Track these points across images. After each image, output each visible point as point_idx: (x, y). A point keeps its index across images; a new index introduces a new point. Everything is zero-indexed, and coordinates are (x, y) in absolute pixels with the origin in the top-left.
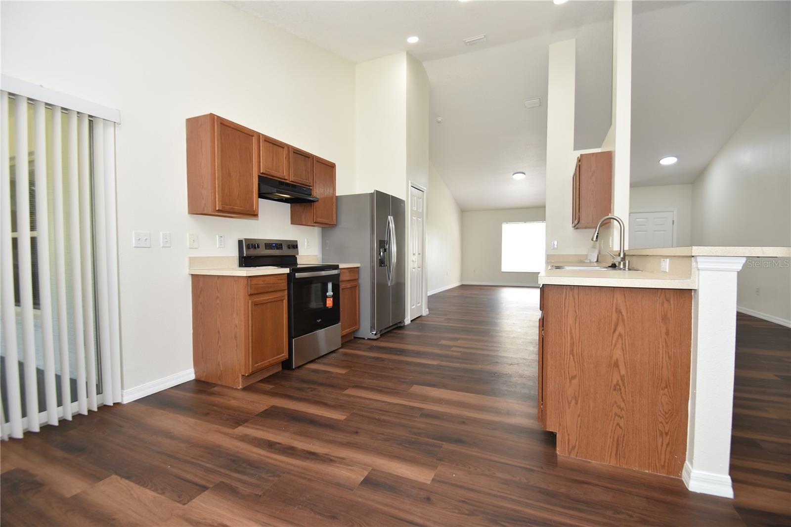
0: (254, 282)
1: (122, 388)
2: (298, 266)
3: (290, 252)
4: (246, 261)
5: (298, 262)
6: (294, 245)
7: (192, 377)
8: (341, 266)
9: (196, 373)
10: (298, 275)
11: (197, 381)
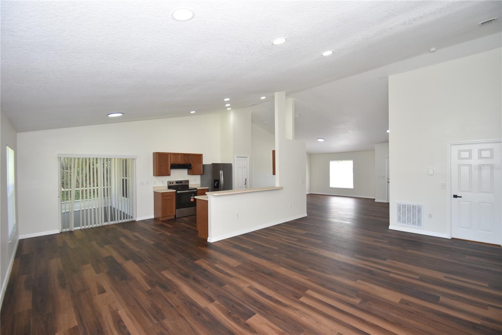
0: (163, 194)
1: (136, 217)
2: (189, 188)
3: (186, 184)
4: (169, 187)
5: (189, 187)
6: (188, 181)
7: (153, 217)
8: (197, 189)
9: (154, 216)
10: (178, 192)
11: (155, 219)
